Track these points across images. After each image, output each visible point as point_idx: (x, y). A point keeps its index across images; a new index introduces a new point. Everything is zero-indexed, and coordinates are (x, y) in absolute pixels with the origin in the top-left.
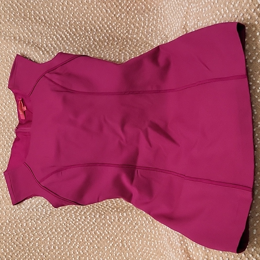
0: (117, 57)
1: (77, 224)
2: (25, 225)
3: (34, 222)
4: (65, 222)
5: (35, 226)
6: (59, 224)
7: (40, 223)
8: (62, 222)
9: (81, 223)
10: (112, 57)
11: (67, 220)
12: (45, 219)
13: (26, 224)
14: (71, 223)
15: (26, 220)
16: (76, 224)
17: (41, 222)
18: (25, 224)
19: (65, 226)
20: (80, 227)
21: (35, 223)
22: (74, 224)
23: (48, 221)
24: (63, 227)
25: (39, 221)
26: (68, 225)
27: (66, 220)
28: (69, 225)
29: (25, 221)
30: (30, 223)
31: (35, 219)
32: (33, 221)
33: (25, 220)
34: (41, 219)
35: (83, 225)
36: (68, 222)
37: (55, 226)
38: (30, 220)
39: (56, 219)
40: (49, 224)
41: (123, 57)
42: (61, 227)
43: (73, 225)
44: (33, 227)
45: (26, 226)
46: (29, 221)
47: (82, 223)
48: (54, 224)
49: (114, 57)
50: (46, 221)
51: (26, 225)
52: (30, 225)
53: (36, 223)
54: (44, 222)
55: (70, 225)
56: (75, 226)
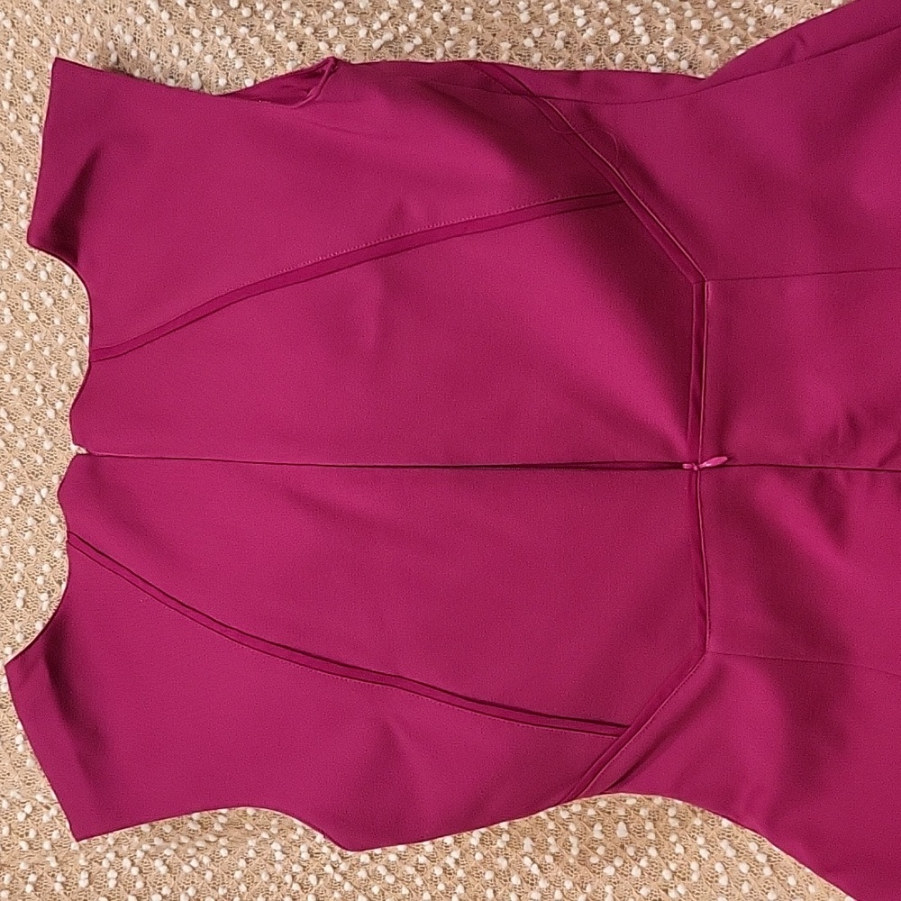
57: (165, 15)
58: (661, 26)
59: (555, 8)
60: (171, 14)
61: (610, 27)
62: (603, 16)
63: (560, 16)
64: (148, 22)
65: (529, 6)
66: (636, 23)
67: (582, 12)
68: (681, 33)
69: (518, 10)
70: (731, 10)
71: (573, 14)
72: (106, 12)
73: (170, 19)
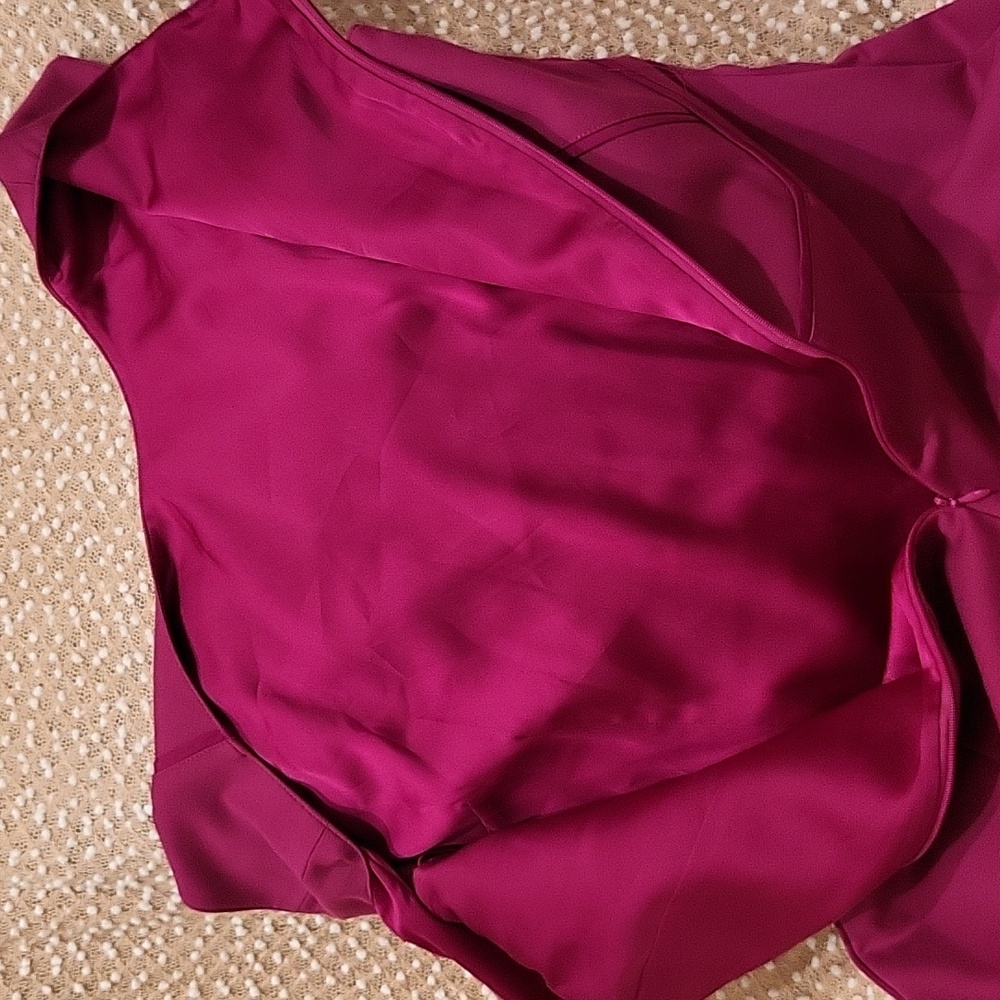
0: (595, 36)
1: (331, 949)
2: (24, 972)
3: (79, 949)
4: (259, 945)
5: (86, 971)
6: (223, 957)
7: (111, 953)
8: (239, 945)
9: (352, 943)
10: (565, 37)
11: (276, 930)
12: (143, 931)
13: (32, 961)
14: (294, 944)
15: (30, 943)
16: (325, 952)
17: (118, 950)
18: (25, 963)
19: (258, 967)
20: (345, 969)
21: (81, 956)
22: (311, 951)
23: (159, 941)
24: (246, 970)
25: (106, 946)
26: (276, 957)
27: (269, 929)
28: (283, 957)
29: (23, 948)
30: (56, 961)
31: (86, 937)
32: (71, 947)
33: (23, 941)
34: (117, 934)
35: (361, 955)
36: (279, 941)
37: (200, 971)
38: (54, 940)
39: (209, 930)
40: (162, 959)
41: (628, 36)
42: (233, 969)
43: (305, 955)
44: (75, 981)
45: (33, 976)
46: (48, 949)
47: (360, 943)
48: (194, 956)
49: (573, 38)
50: (146, 945)
51: (32, 971)
52: (55, 971)
53: (87, 957)
54: (137, 952)
55: (286, 960)
56: (314, 965)
57: (115, 30)
58: (653, 42)
59: (539, 22)
60: (121, 28)
61: (597, 43)
62: (590, 30)
63: (543, 30)
64: (96, 36)
65: (510, 19)
66: (625, 38)
67: (568, 26)
68: (675, 50)
69: (498, 23)
70: (730, 23)
71: (557, 28)
72: (52, 26)
73: (121, 33)
